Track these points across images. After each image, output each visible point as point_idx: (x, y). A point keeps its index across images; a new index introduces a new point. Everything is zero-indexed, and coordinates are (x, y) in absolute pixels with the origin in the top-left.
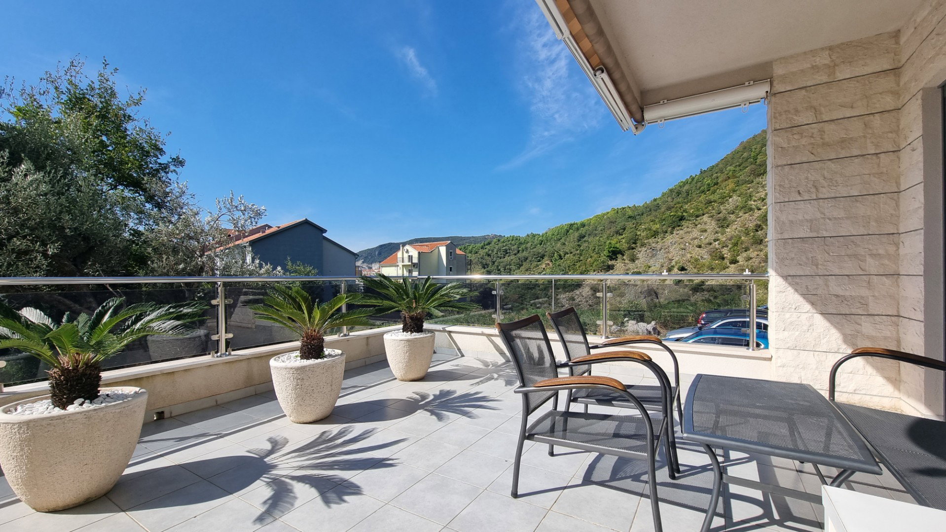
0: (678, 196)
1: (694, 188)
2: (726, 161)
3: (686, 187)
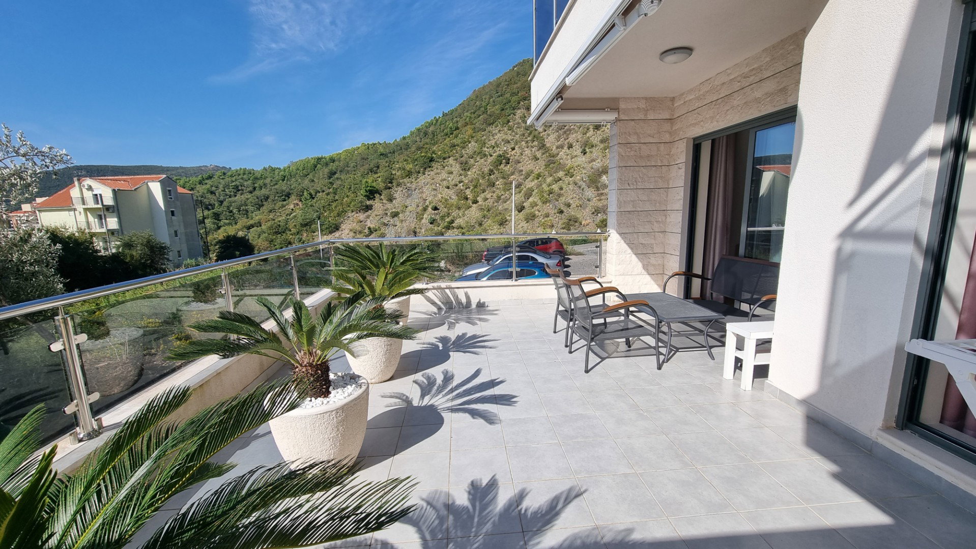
0: (425, 136)
1: (438, 130)
2: (463, 107)
3: (431, 129)
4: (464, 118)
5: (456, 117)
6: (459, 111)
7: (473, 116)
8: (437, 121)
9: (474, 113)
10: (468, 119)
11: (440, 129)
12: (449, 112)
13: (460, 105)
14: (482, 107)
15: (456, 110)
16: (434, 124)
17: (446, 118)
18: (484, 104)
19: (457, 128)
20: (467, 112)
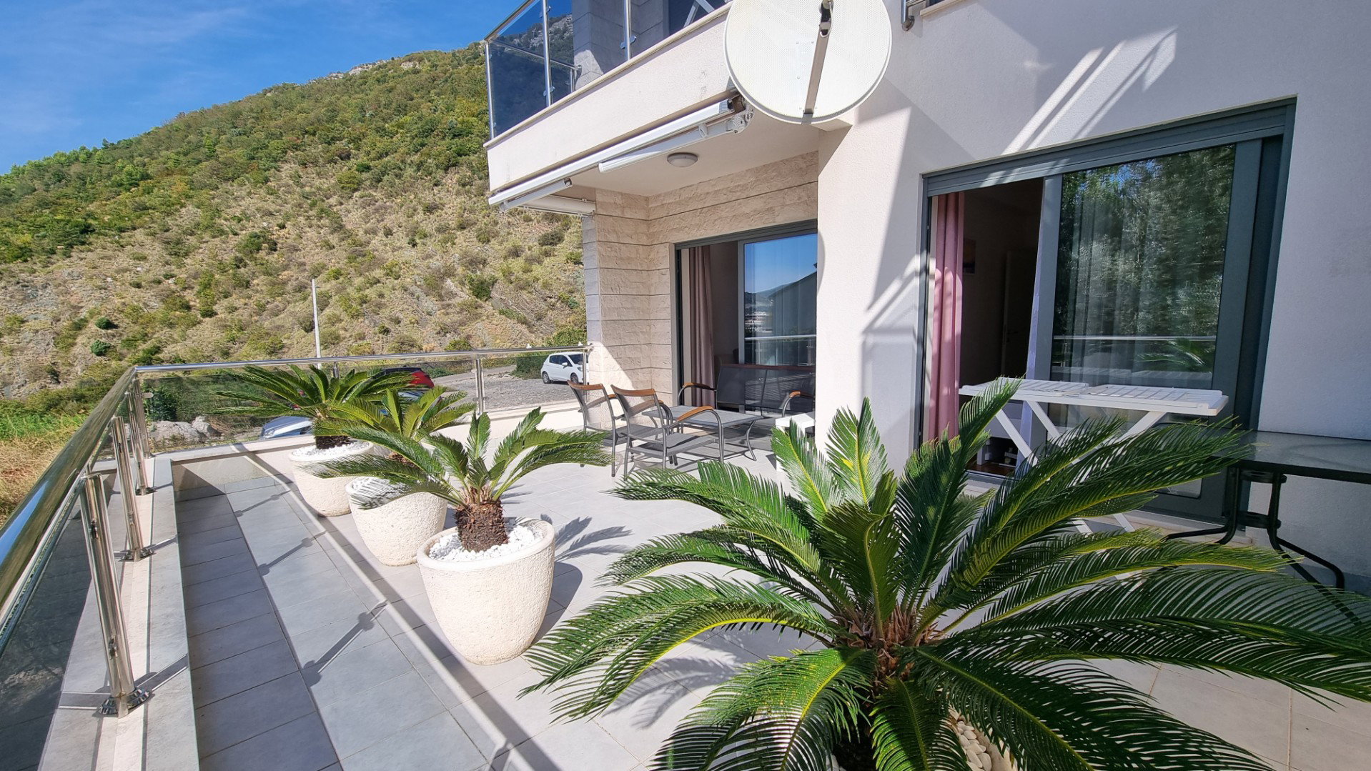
0: (60, 181)
1: (95, 175)
2: (161, 139)
3: (75, 169)
4: (161, 159)
5: (141, 156)
6: (146, 144)
7: (182, 158)
8: (90, 155)
9: (185, 155)
10: (171, 163)
11: (100, 171)
12: (119, 142)
13: (149, 134)
14: (203, 146)
15: (139, 142)
16: (81, 159)
17: (116, 154)
18: (207, 142)
19: (146, 177)
20: (167, 149)
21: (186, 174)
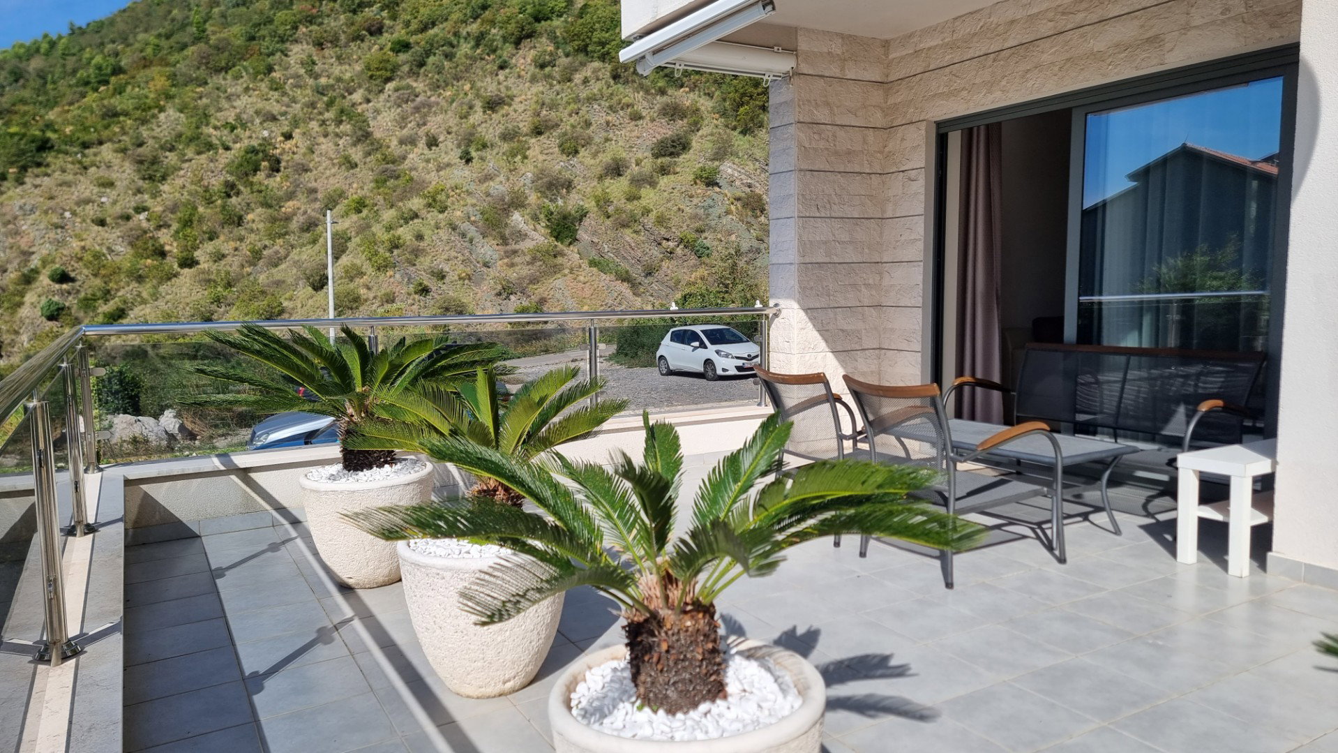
1: (58, 70)
3: (36, 64)
4: (137, 45)
5: (113, 42)
6: (121, 26)
7: (164, 43)
8: (53, 44)
9: (168, 37)
10: (149, 50)
11: (64, 66)
12: (88, 25)
13: (124, 11)
14: (191, 24)
15: (112, 22)
16: (42, 50)
17: (83, 41)
18: (195, 17)
19: (117, 71)
20: (146, 31)
21: (167, 64)
